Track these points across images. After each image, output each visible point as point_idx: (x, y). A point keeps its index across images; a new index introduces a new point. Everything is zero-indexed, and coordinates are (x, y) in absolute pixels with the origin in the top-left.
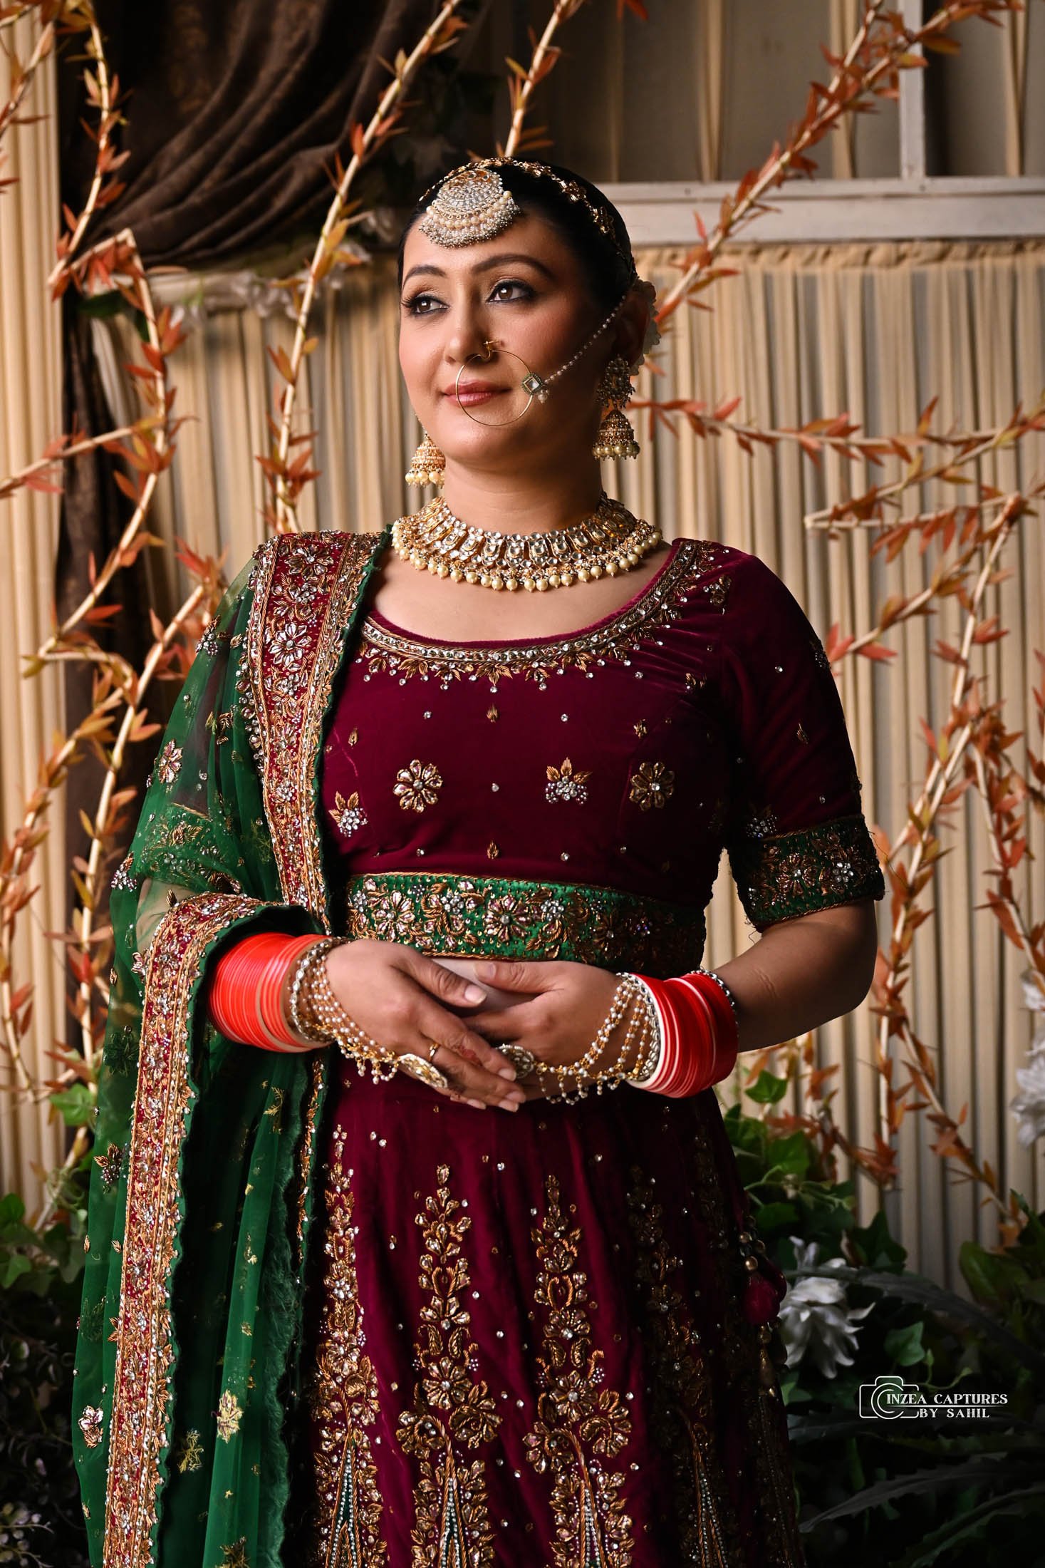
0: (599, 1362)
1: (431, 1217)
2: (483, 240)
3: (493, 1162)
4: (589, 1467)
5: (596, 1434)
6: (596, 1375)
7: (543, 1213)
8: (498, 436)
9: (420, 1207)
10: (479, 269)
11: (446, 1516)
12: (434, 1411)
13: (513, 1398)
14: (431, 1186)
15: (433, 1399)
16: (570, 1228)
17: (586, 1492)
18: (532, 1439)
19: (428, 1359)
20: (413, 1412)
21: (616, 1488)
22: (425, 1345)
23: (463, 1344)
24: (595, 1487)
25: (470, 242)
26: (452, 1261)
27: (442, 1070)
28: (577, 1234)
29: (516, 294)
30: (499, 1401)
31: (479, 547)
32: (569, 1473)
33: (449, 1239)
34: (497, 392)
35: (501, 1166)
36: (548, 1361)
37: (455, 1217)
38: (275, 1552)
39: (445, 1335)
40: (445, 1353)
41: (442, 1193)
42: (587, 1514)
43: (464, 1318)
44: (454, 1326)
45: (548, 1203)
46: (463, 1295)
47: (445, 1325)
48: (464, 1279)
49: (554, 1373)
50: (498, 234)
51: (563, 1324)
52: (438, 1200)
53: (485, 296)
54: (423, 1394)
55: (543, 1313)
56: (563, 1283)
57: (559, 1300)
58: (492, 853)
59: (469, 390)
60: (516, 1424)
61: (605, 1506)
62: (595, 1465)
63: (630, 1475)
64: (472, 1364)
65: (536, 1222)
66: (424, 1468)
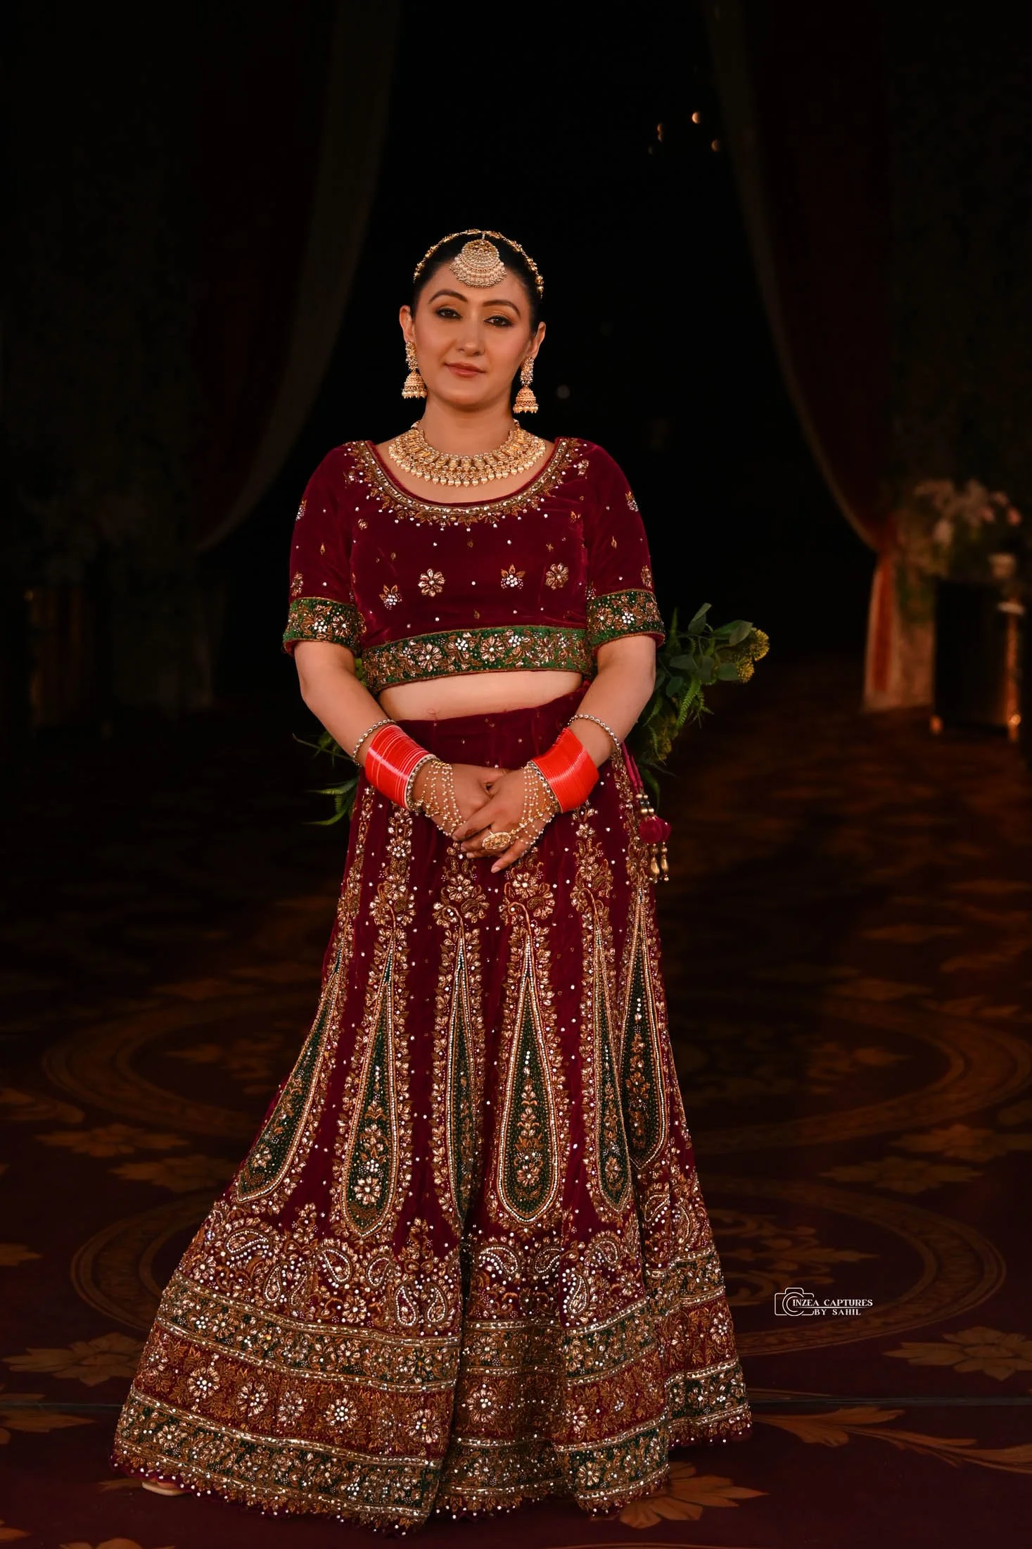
0: (541, 867)
4: (531, 923)
5: (535, 906)
6: (539, 874)
11: (458, 959)
17: (528, 937)
19: (450, 874)
20: (441, 903)
21: (544, 936)
22: (449, 867)
23: (470, 866)
24: (533, 935)
32: (520, 926)
39: (461, 862)
40: (460, 872)
44: (465, 857)
47: (461, 857)
54: (447, 894)
58: (478, 616)
61: (538, 945)
62: (534, 923)
63: (552, 928)
64: (473, 876)
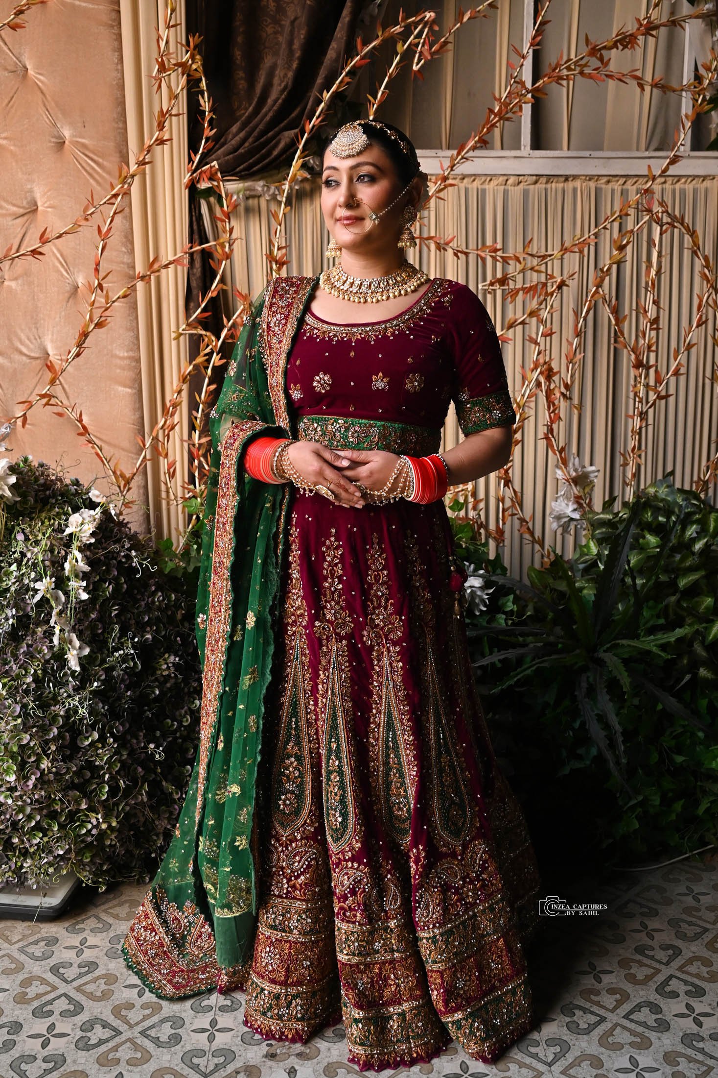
0: (392, 604)
1: (328, 548)
2: (354, 156)
3: (352, 528)
4: (387, 644)
5: (389, 631)
6: (391, 609)
7: (371, 547)
8: (359, 238)
9: (324, 544)
10: (353, 168)
11: (332, 660)
12: (328, 621)
13: (358, 617)
14: (328, 536)
15: (328, 617)
16: (382, 554)
17: (385, 653)
18: (365, 633)
19: (326, 602)
20: (320, 621)
21: (397, 652)
22: (325, 596)
23: (340, 597)
24: (389, 651)
25: (349, 156)
26: (336, 565)
27: (333, 492)
28: (384, 556)
29: (366, 179)
30: (353, 618)
31: (352, 284)
32: (379, 646)
33: (335, 556)
34: (358, 220)
35: (355, 529)
36: (372, 604)
37: (337, 548)
38: (268, 671)
39: (333, 593)
40: (333, 600)
41: (332, 539)
42: (386, 661)
43: (340, 586)
44: (336, 589)
45: (373, 544)
46: (340, 578)
47: (333, 589)
48: (340, 572)
49: (374, 608)
50: (360, 153)
51: (378, 590)
52: (331, 542)
53: (355, 180)
54: (324, 615)
55: (370, 586)
56: (379, 574)
57: (377, 581)
58: (352, 409)
59: (348, 218)
60: (359, 628)
61: (393, 658)
62: (389, 643)
63: (402, 647)
64: (342, 604)
65: (368, 551)
66: (324, 642)
